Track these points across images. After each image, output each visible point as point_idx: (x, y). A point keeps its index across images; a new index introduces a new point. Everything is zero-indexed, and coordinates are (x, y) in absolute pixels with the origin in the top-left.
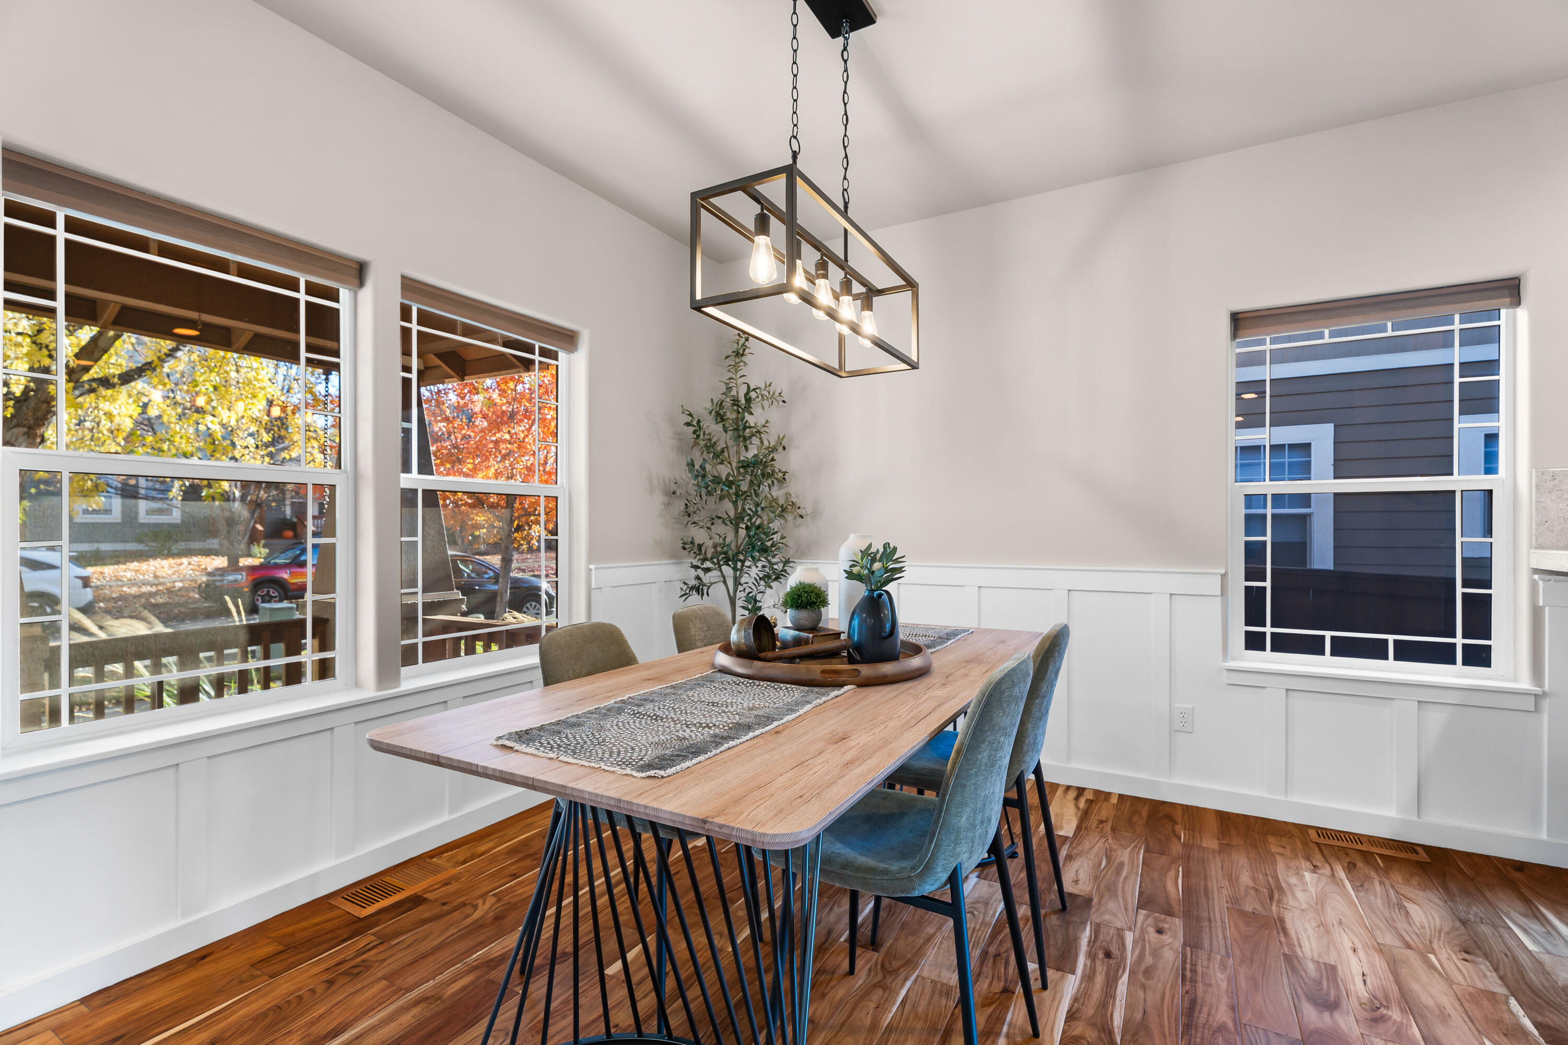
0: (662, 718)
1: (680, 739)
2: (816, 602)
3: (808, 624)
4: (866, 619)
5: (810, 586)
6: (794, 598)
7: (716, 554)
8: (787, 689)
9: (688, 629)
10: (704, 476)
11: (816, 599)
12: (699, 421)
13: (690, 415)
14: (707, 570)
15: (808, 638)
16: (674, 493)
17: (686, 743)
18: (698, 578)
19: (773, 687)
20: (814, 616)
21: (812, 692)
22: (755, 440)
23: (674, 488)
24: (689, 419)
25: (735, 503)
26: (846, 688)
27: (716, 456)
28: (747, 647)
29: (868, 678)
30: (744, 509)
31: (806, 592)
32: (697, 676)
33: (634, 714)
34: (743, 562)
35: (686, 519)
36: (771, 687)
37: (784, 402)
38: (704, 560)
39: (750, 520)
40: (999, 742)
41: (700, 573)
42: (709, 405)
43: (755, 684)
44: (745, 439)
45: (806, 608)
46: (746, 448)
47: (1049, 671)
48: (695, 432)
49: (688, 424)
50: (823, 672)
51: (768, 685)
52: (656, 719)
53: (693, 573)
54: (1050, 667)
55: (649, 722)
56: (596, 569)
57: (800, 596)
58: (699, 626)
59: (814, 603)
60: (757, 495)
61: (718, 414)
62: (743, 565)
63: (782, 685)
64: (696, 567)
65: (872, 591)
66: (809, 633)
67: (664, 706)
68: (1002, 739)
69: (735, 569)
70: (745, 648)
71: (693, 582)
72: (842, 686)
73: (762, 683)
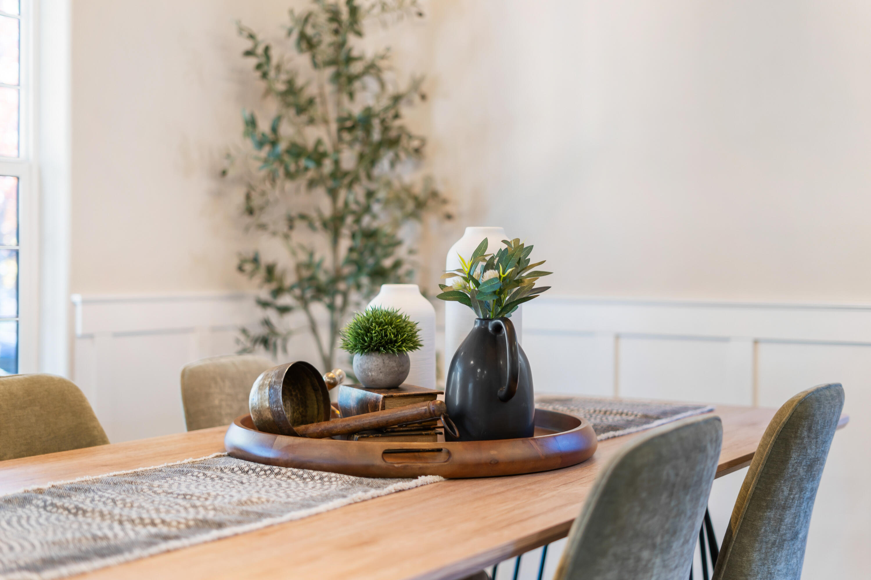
0: (85, 512)
1: (95, 538)
2: (396, 341)
3: (381, 377)
4: (474, 369)
5: (388, 313)
6: (358, 334)
7: (301, 283)
8: (321, 478)
9: (208, 395)
10: (274, 143)
11: (396, 336)
12: (267, 49)
13: (251, 36)
14: (284, 310)
15: (377, 400)
16: (224, 173)
17: (104, 544)
18: (267, 323)
19: (301, 477)
20: (393, 364)
21: (361, 483)
22: (371, 82)
23: (225, 164)
24: (248, 45)
25: (333, 193)
26: (422, 479)
27: (300, 110)
28: (273, 413)
29: (464, 465)
30: (346, 204)
31: (380, 324)
32: (186, 461)
33: (45, 507)
34: (345, 295)
35: (248, 220)
36: (298, 476)
37: (420, 14)
38: (278, 292)
39: (358, 221)
40: (638, 559)
41: (272, 315)
42: (287, 21)
43: (272, 471)
44: (351, 79)
45: (378, 350)
46: (351, 95)
47: (792, 461)
48: (259, 67)
49: (249, 53)
50: (387, 453)
51: (293, 474)
52: (76, 514)
53: (260, 313)
54: (794, 455)
55: (62, 518)
56: (85, 302)
57: (368, 330)
58: (228, 390)
59: (393, 342)
60: (369, 177)
61: (303, 37)
62: (345, 303)
63: (315, 473)
64: (264, 304)
65: (485, 320)
66: (380, 393)
67: (101, 497)
68: (645, 554)
69: (331, 307)
70: (270, 416)
71: (259, 331)
72: (415, 477)
73: (284, 470)
